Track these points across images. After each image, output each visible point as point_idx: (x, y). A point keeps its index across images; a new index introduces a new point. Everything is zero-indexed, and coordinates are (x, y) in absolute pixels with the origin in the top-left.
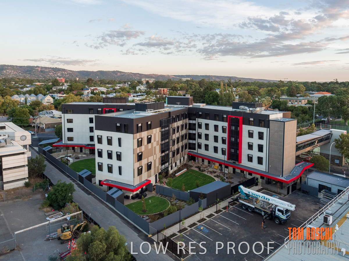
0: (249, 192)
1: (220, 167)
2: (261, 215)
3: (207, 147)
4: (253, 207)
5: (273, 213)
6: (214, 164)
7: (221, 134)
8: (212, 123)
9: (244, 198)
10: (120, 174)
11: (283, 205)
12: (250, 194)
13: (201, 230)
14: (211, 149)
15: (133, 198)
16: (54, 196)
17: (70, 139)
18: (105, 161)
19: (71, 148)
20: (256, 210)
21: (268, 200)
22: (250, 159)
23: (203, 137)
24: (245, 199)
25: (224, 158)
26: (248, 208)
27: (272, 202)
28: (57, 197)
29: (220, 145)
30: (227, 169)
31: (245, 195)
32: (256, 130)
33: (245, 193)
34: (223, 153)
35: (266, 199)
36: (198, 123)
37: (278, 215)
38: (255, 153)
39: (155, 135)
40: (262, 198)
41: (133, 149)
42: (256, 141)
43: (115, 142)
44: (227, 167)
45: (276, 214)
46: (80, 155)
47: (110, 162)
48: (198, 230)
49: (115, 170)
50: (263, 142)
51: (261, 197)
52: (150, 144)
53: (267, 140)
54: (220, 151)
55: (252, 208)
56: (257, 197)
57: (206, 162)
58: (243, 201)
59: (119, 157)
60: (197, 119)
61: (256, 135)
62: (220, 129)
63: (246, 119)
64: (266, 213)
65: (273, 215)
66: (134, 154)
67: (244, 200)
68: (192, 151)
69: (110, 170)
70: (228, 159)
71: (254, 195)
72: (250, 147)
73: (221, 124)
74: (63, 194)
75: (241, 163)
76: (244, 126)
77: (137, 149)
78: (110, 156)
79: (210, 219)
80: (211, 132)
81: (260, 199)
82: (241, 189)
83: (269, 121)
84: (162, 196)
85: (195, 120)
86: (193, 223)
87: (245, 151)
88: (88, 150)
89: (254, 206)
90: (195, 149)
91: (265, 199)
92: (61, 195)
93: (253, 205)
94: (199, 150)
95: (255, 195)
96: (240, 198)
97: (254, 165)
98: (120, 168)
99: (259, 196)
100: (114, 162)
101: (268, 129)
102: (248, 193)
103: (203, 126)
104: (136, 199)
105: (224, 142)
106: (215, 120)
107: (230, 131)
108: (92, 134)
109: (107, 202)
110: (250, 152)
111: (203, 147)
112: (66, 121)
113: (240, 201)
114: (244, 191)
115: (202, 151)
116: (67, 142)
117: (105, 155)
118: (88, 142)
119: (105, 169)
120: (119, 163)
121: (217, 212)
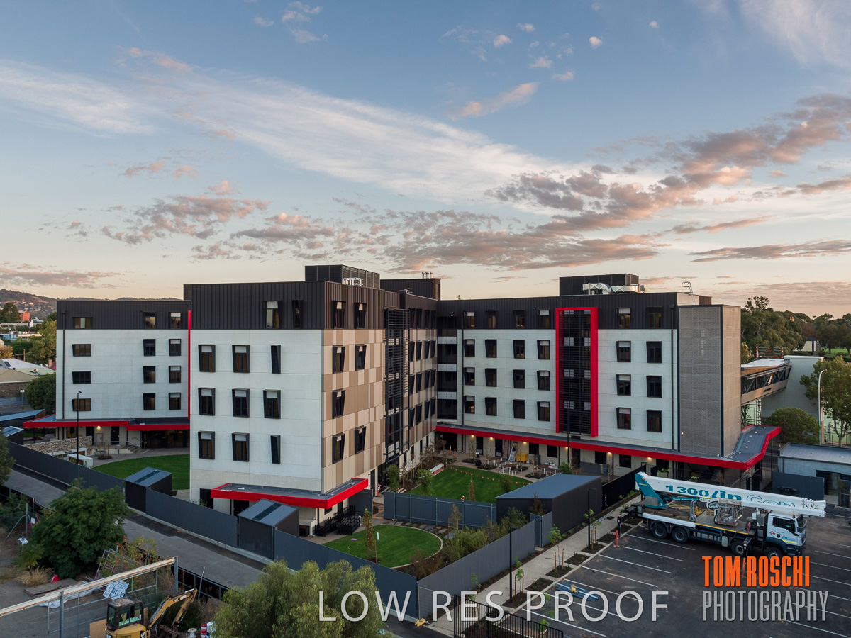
0: (671, 488)
1: (532, 455)
3: (489, 405)
4: (692, 525)
5: (761, 532)
6: (514, 449)
7: (532, 364)
8: (505, 338)
9: (654, 504)
10: (276, 458)
11: (787, 506)
12: (675, 491)
14: (505, 408)
15: (320, 531)
16: (58, 529)
17: (81, 405)
18: (222, 424)
19: (82, 432)
20: (701, 533)
21: (734, 498)
22: (624, 421)
23: (480, 378)
24: (659, 509)
25: (547, 429)
26: (670, 532)
27: (749, 501)
29: (531, 395)
30: (555, 460)
31: (658, 496)
32: (638, 338)
33: (656, 492)
34: (543, 414)
35: (730, 497)
36: (464, 341)
37: (776, 536)
38: (639, 402)
39: (372, 346)
40: (714, 496)
41: (323, 376)
42: (639, 369)
43: (259, 361)
44: (553, 452)
45: (769, 535)
46: (112, 451)
47: (240, 425)
49: (259, 450)
50: (662, 370)
51: (711, 494)
52: (361, 372)
53: (672, 363)
54: (531, 411)
55: (688, 531)
56: (698, 495)
57: (490, 444)
58: (655, 513)
59: (272, 408)
60: (459, 331)
61: (639, 353)
62: (531, 350)
63: (609, 312)
64: (735, 538)
65: (759, 539)
66: (323, 391)
67: (657, 510)
68: (446, 424)
69: (241, 450)
70: (559, 429)
71: (687, 494)
72: (624, 388)
73: (531, 336)
74: (95, 521)
75: (597, 435)
76: (602, 333)
77: (330, 376)
78: (241, 407)
79: (580, 566)
80: (505, 363)
81: (703, 499)
82: (643, 481)
83: (676, 308)
84: (407, 524)
85: (456, 335)
86: (538, 580)
87: (608, 401)
88: (138, 435)
89: (695, 522)
90: (455, 417)
91: (726, 497)
92: (83, 523)
93: (688, 520)
94: (467, 416)
95: (692, 492)
96: (645, 507)
97: (638, 436)
98: (275, 442)
99: (704, 493)
100: (258, 427)
101: (675, 331)
102: (668, 490)
103: (480, 350)
104: (329, 535)
105: (543, 383)
106: (514, 327)
107: (562, 350)
108: (150, 388)
109: (238, 547)
110: (623, 402)
111: (480, 407)
112: (69, 351)
113: (646, 515)
114: (655, 488)
115: (478, 419)
116: (71, 415)
117: (224, 405)
118: (138, 412)
119: (224, 448)
120: (272, 426)
121: (591, 548)
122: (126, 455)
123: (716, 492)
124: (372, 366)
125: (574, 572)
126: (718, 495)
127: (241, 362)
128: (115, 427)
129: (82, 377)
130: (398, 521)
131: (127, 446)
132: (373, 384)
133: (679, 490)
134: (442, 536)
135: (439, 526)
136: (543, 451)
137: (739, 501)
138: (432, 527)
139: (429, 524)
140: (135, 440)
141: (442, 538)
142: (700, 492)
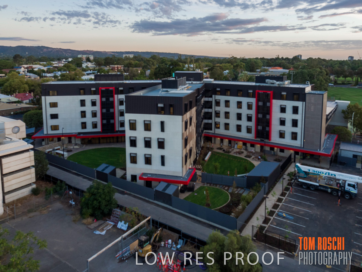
1: (244, 147)
2: (327, 192)
3: (226, 126)
4: (317, 184)
5: (343, 188)
6: (237, 144)
7: (245, 111)
8: (234, 100)
9: (303, 176)
10: (163, 164)
11: (352, 179)
12: (311, 171)
13: (284, 217)
14: (233, 128)
16: (95, 202)
17: (55, 128)
18: (140, 150)
19: (56, 139)
20: (321, 187)
21: (333, 175)
22: (282, 135)
23: (222, 115)
25: (251, 136)
26: (309, 186)
27: (339, 177)
28: (100, 202)
29: (244, 123)
30: (253, 148)
31: (304, 173)
32: (289, 104)
33: (304, 171)
34: (249, 130)
35: (332, 175)
36: (216, 100)
37: (348, 190)
38: (288, 129)
39: (193, 115)
40: (326, 174)
41: (182, 134)
42: (289, 116)
43: (155, 126)
44: (253, 145)
45: (346, 189)
46: (71, 147)
47: (148, 151)
48: (281, 217)
49: (156, 161)
50: (298, 117)
51: (324, 173)
52: (191, 127)
53: (302, 115)
54: (244, 129)
55: (316, 186)
56: (319, 173)
57: (226, 142)
58: (303, 179)
59: (161, 145)
60: (213, 96)
61: (289, 110)
62: (244, 106)
63: (278, 93)
64: (333, 189)
67: (304, 178)
68: (207, 132)
69: (148, 160)
70: (256, 137)
71: (315, 173)
72: (282, 122)
73: (245, 100)
74: (107, 198)
75: (271, 140)
76: (274, 101)
77: (184, 133)
78: (148, 144)
79: (282, 203)
80: (233, 110)
81: (322, 175)
82: (299, 167)
83: (305, 94)
84: (212, 185)
85: (211, 97)
87: (276, 127)
88: (79, 139)
90: (211, 130)
91: (330, 174)
92: (104, 199)
94: (217, 130)
95: (317, 172)
96: (299, 177)
97: (287, 141)
98: (163, 158)
99: (322, 173)
100: (155, 152)
101: (304, 103)
102: (308, 171)
103: (222, 104)
105: (249, 119)
106: (237, 96)
107: (258, 107)
108: (84, 120)
109: (154, 200)
110: (282, 128)
111: (222, 126)
112: (48, 106)
113: (300, 180)
114: (303, 170)
115: (221, 131)
116: (51, 132)
117: (140, 143)
118: (80, 130)
119: (141, 160)
120: (161, 152)
121: (283, 194)
122: (77, 149)
123: (326, 173)
124: (193, 123)
125: (281, 207)
126: (327, 174)
127: (147, 127)
128: (70, 137)
129: (54, 116)
130: (207, 183)
131: (76, 144)
132: (193, 129)
133: (312, 171)
134: (228, 190)
135: (223, 185)
136: (248, 145)
137: (335, 177)
138: (221, 186)
139: (220, 185)
140: (79, 141)
141: (228, 192)
142: (320, 173)
